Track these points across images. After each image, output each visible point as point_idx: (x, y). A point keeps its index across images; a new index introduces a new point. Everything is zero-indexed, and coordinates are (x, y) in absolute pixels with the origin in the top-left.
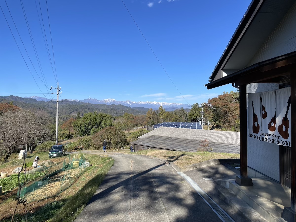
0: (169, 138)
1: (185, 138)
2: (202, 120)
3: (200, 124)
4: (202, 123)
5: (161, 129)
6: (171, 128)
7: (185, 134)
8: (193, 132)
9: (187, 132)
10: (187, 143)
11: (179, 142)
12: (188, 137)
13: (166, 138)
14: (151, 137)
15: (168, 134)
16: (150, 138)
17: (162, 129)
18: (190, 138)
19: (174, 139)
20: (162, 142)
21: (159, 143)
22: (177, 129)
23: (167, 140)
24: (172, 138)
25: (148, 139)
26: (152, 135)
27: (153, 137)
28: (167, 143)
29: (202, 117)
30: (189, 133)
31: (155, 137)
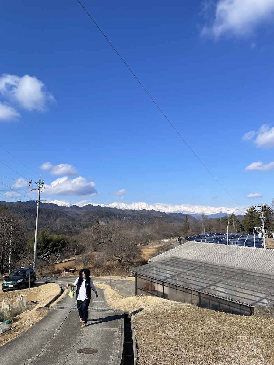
0: (200, 264)
1: (230, 264)
2: (263, 230)
3: (260, 236)
4: (262, 236)
5: (189, 245)
6: (206, 245)
7: (230, 257)
8: (246, 252)
9: (234, 252)
10: (232, 278)
11: (217, 273)
12: (237, 263)
13: (194, 263)
14: (169, 260)
15: (200, 255)
16: (167, 262)
17: (191, 245)
18: (239, 266)
19: (209, 266)
20: (184, 271)
21: (180, 274)
22: (216, 246)
23: (195, 268)
24: (206, 265)
25: (162, 263)
26: (172, 257)
27: (172, 260)
28: (193, 274)
29: (263, 227)
30: (239, 254)
31: (175, 260)
